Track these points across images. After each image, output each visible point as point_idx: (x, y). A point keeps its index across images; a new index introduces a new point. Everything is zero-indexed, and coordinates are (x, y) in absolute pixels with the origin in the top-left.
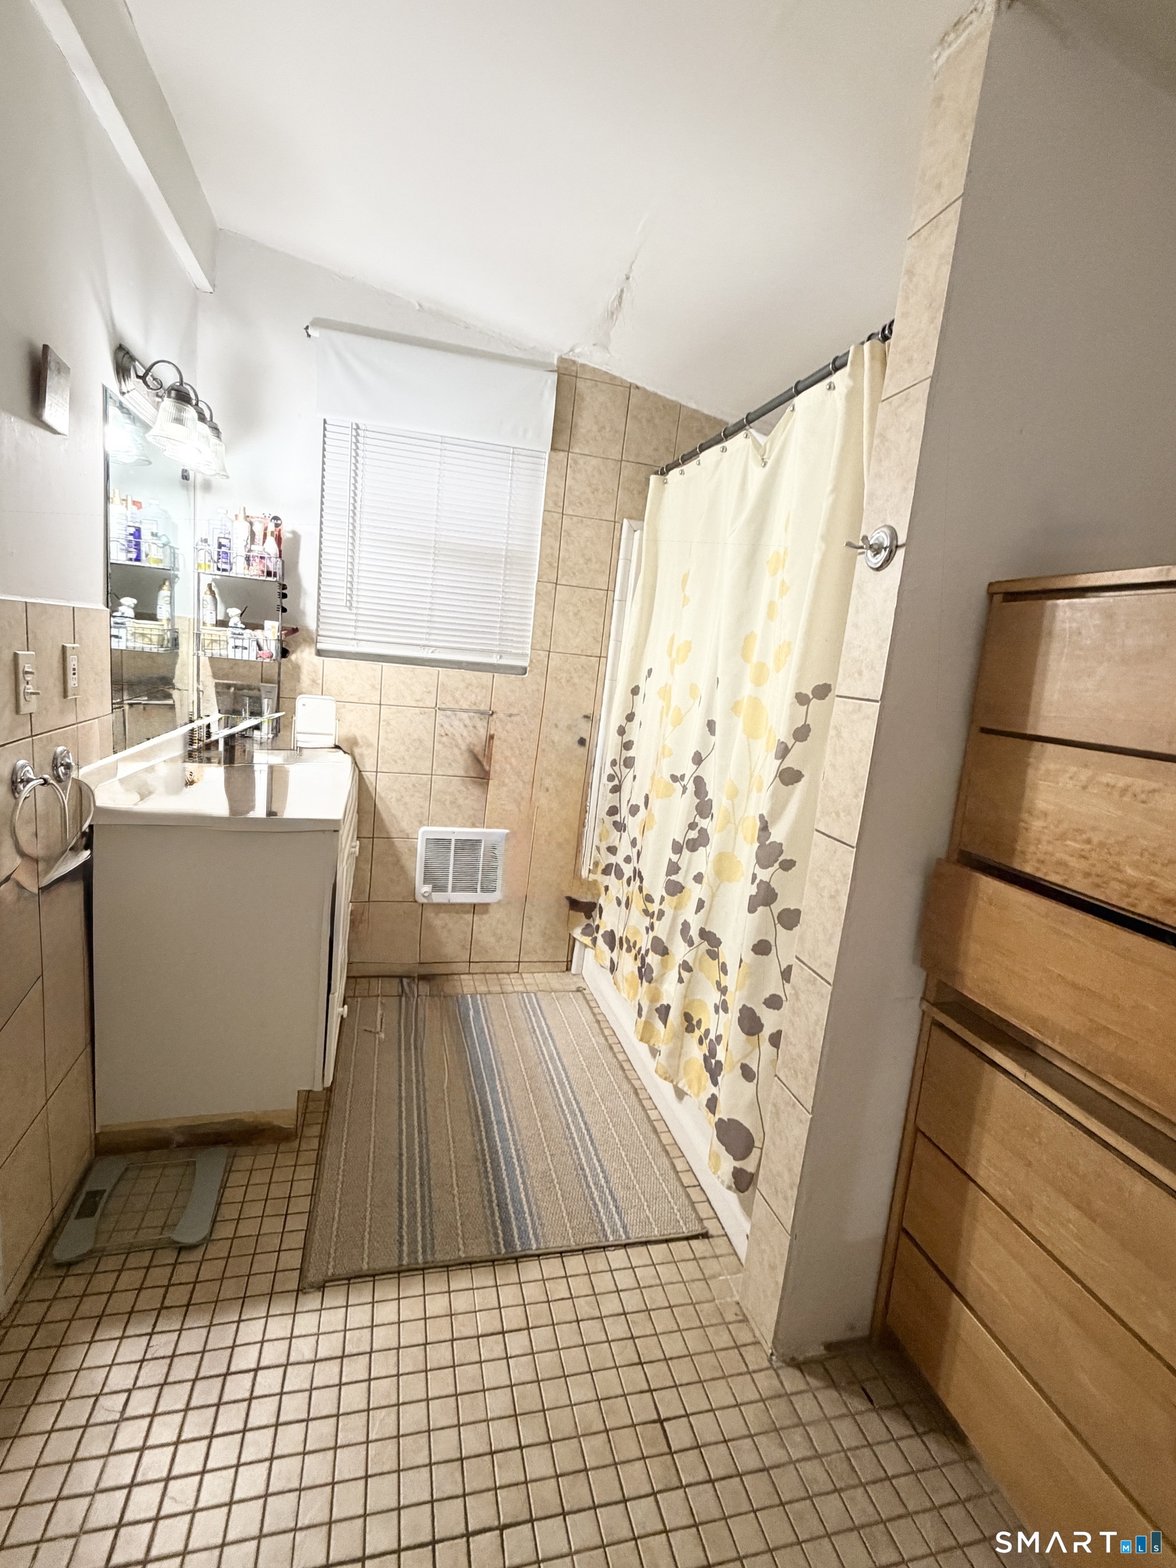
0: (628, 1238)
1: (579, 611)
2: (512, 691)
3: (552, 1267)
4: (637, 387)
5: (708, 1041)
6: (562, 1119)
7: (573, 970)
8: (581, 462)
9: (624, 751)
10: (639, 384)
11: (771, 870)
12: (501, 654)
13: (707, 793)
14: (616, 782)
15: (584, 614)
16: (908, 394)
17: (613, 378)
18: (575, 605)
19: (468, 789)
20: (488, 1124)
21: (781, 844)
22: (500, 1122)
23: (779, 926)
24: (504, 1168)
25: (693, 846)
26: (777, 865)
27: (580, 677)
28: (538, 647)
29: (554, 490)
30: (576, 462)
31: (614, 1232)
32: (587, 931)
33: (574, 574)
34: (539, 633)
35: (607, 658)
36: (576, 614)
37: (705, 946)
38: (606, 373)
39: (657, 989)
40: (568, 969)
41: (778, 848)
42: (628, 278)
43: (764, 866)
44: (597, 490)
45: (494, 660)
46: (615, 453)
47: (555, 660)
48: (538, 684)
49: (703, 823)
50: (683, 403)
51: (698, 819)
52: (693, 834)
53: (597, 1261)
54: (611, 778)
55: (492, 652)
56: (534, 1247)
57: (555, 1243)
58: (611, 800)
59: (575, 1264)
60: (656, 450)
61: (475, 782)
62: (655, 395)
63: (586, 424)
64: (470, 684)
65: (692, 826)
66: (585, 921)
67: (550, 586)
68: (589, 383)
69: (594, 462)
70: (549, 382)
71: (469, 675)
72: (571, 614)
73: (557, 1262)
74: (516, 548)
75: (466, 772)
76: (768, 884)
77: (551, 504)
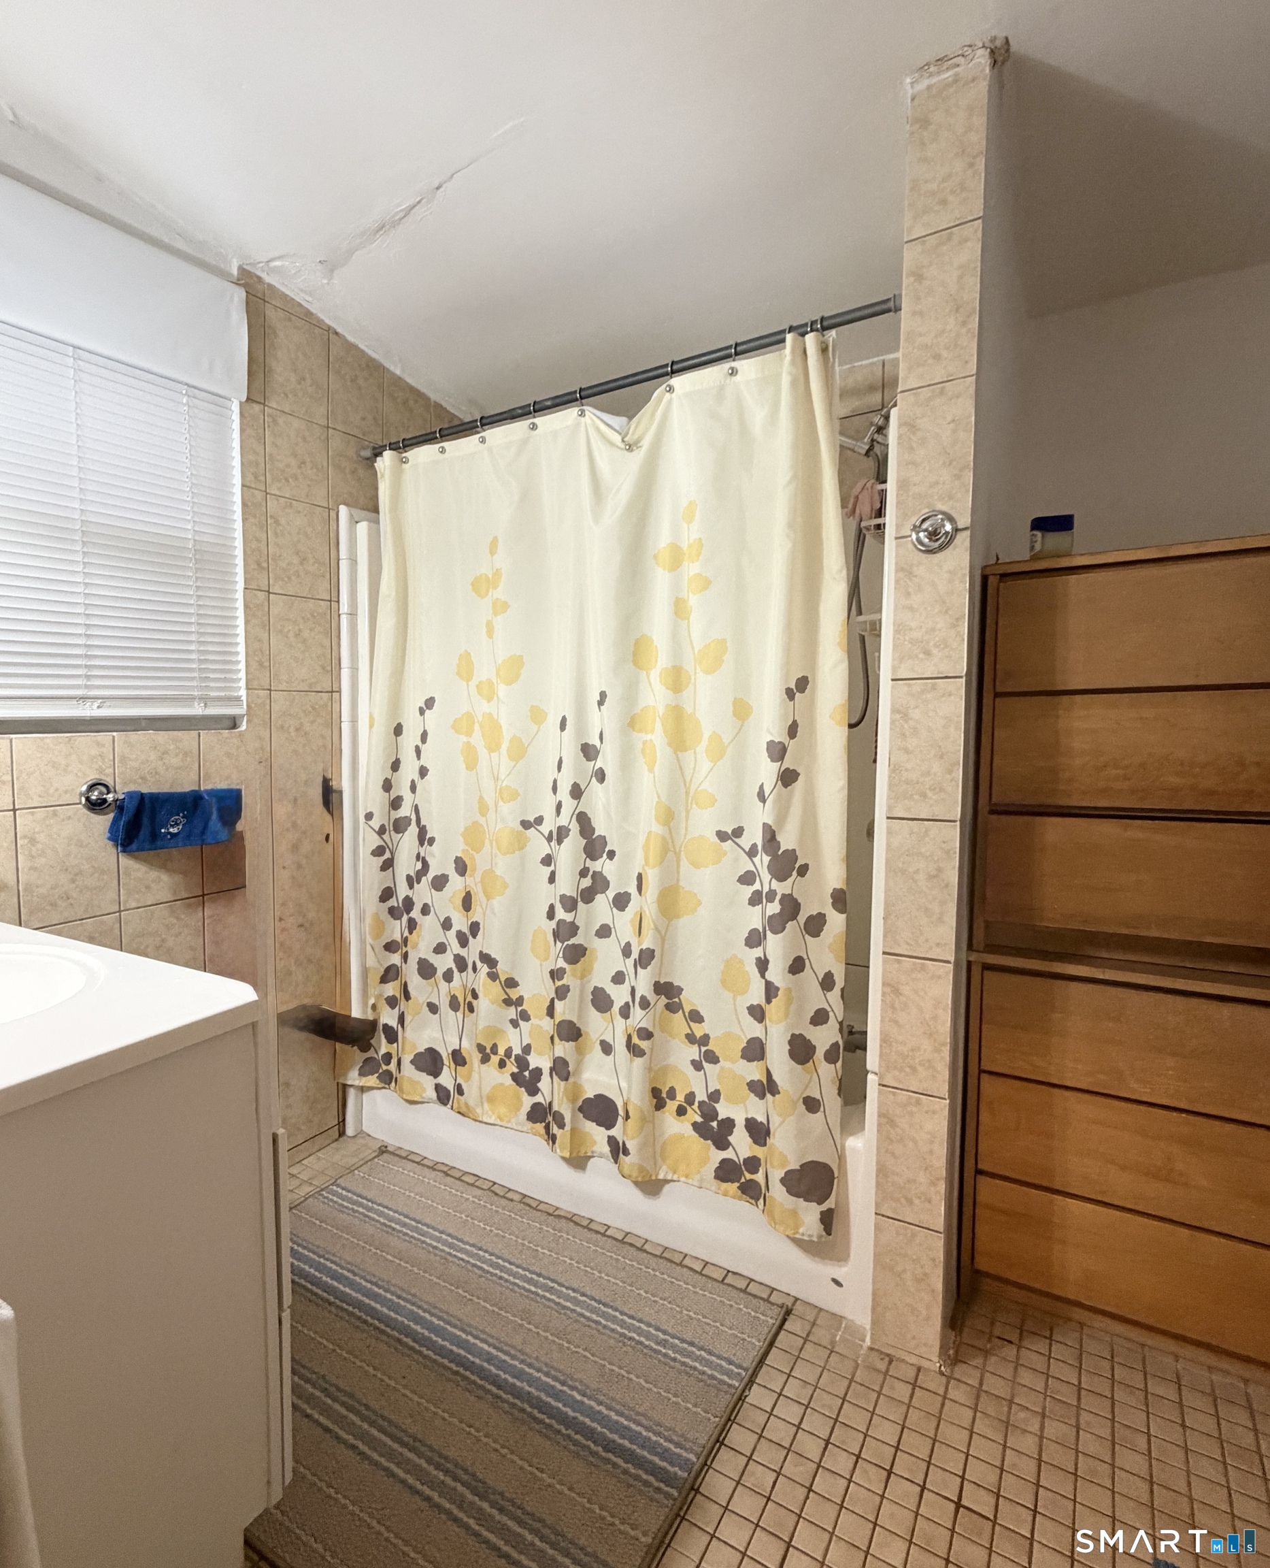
0: (746, 1370)
1: (300, 630)
2: (229, 755)
3: (727, 1462)
4: (337, 333)
5: (696, 1106)
6: (547, 1303)
7: (350, 1131)
8: (281, 421)
9: (392, 812)
10: (339, 330)
11: (790, 880)
12: (205, 700)
13: (593, 830)
14: (387, 855)
15: (306, 634)
16: (944, 388)
17: (309, 313)
18: (295, 623)
19: (178, 919)
20: (480, 1372)
21: (794, 850)
22: (490, 1359)
23: (807, 936)
24: (560, 1405)
25: (588, 896)
26: (795, 873)
27: (312, 722)
28: (255, 684)
29: (251, 457)
30: (275, 422)
31: (729, 1374)
32: (367, 1068)
33: (289, 578)
34: (254, 665)
35: (340, 692)
36: (297, 635)
37: (664, 1000)
38: (300, 305)
39: (575, 1083)
40: (342, 1133)
41: (792, 855)
42: (438, 188)
43: (782, 878)
44: (304, 463)
45: (197, 710)
46: (319, 413)
47: (280, 702)
48: (261, 739)
49: (596, 866)
50: (387, 364)
51: (589, 863)
52: (587, 882)
53: (750, 1417)
54: (378, 852)
55: (192, 699)
56: (692, 1457)
57: (703, 1437)
58: (385, 880)
59: (738, 1437)
60: (364, 419)
61: (189, 906)
62: (356, 347)
63: (282, 372)
64: (165, 752)
65: (584, 873)
66: (359, 1056)
67: (262, 595)
68: (281, 314)
69: (296, 423)
70: (236, 299)
71: (162, 737)
72: (291, 634)
73: (724, 1454)
74: (206, 538)
75: (175, 892)
76: (791, 895)
77: (250, 477)
